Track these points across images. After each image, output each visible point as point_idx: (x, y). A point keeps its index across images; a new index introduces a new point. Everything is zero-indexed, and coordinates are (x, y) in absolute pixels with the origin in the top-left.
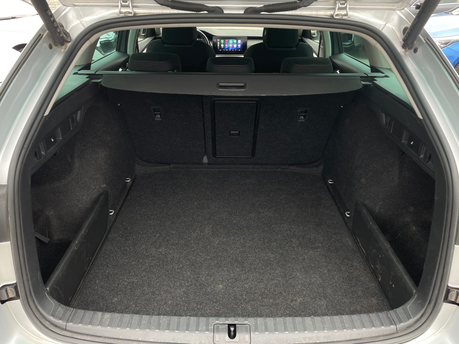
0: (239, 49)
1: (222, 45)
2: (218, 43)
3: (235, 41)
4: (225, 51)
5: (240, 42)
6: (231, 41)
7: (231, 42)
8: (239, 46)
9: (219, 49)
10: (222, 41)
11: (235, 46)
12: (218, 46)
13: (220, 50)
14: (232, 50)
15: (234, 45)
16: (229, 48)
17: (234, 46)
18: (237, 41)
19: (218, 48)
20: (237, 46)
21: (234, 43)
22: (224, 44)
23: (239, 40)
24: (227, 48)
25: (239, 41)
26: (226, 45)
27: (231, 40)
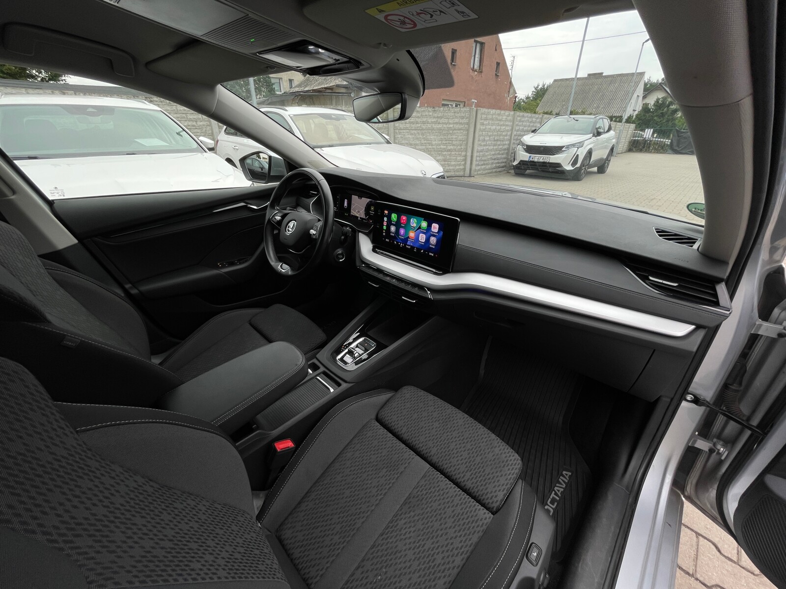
0: (430, 250)
1: (393, 229)
2: (385, 219)
3: (424, 224)
4: (398, 246)
5: (436, 230)
6: (414, 222)
7: (415, 225)
8: (433, 240)
9: (386, 237)
10: (394, 217)
11: (422, 238)
12: (385, 228)
13: (387, 240)
14: (413, 248)
15: (421, 235)
16: (407, 239)
17: (420, 239)
18: (429, 226)
19: (384, 234)
20: (428, 240)
21: (420, 228)
22: (398, 225)
23: (434, 225)
24: (402, 240)
25: (435, 228)
26: (402, 231)
27: (415, 220)
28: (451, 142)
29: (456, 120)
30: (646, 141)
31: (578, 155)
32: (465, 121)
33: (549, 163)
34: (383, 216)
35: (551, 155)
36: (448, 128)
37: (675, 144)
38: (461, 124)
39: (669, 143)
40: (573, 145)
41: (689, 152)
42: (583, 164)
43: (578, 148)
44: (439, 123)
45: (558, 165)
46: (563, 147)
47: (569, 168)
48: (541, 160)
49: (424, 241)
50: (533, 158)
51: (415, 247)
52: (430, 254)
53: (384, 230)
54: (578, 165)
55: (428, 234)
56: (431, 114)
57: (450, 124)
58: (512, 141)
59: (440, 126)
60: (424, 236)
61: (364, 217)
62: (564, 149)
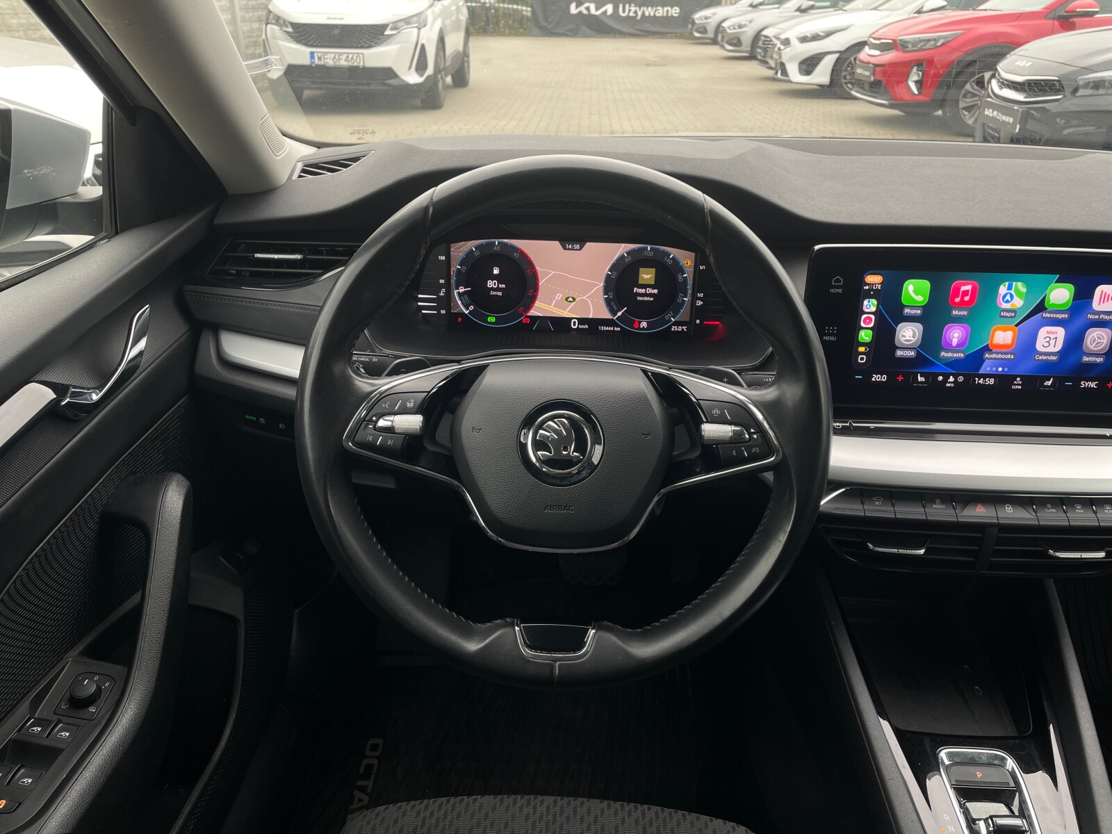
0: (1087, 371)
1: (908, 334)
2: (870, 305)
3: (1061, 294)
4: (934, 387)
6: (1012, 294)
7: (1018, 303)
8: (1099, 339)
9: (873, 367)
10: (916, 291)
11: (1050, 340)
12: (865, 336)
13: (876, 378)
14: (1004, 380)
15: (1043, 332)
16: (977, 358)
17: (1040, 345)
18: (1083, 296)
19: (862, 359)
20: (1074, 343)
21: (1041, 307)
22: (933, 317)
23: (1102, 289)
24: (953, 364)
25: (1107, 298)
26: (955, 335)
27: (1020, 286)
30: (488, 9)
31: (423, 46)
33: (364, 68)
34: (857, 294)
35: (362, 47)
37: (540, 16)
39: (529, 14)
40: (407, 21)
41: (568, 30)
42: (437, 69)
43: (419, 29)
45: (389, 73)
46: (384, 27)
47: (413, 78)
48: (343, 63)
49: (1059, 347)
50: (319, 59)
51: (1015, 377)
52: (1083, 384)
53: (863, 344)
54: (430, 71)
55: (1079, 323)
58: (239, 14)
60: (1060, 332)
61: (608, 316)
62: (388, 32)
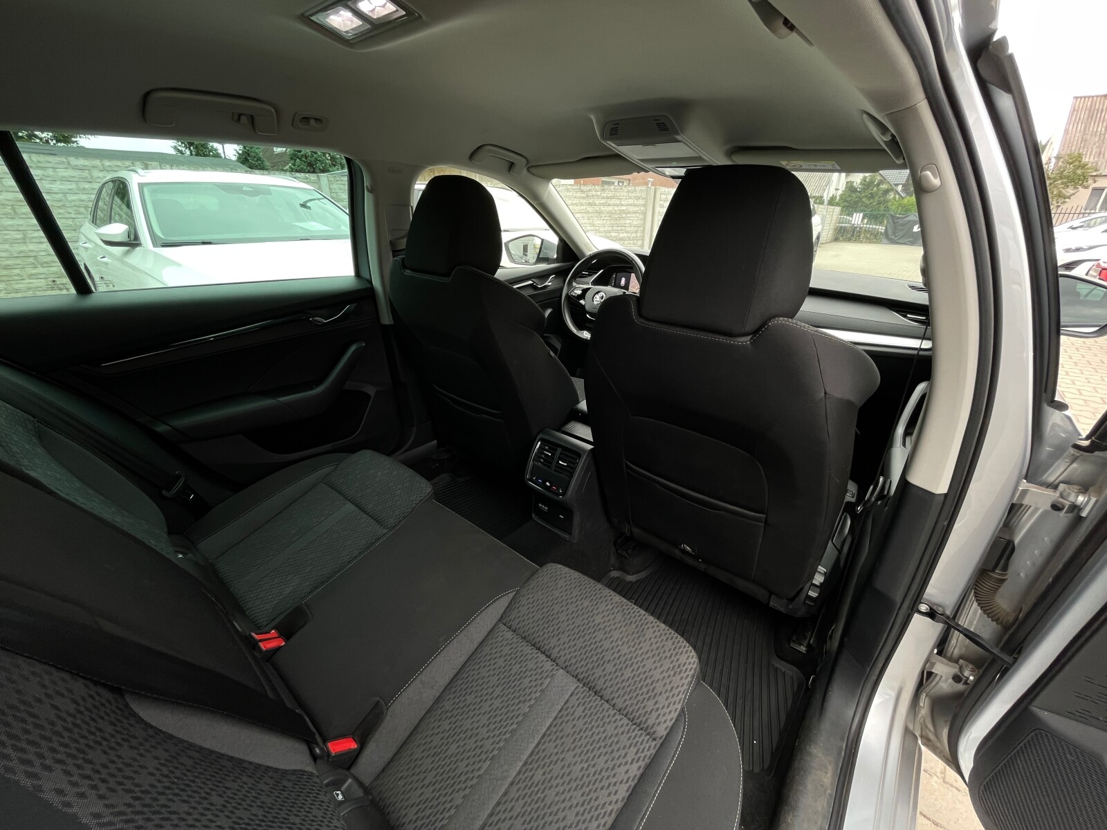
28: (623, 228)
29: (631, 201)
30: (856, 227)
32: (641, 202)
36: (619, 210)
37: (890, 232)
38: (635, 205)
39: (883, 231)
44: (609, 205)
56: (599, 193)
57: (622, 205)
59: (610, 208)
